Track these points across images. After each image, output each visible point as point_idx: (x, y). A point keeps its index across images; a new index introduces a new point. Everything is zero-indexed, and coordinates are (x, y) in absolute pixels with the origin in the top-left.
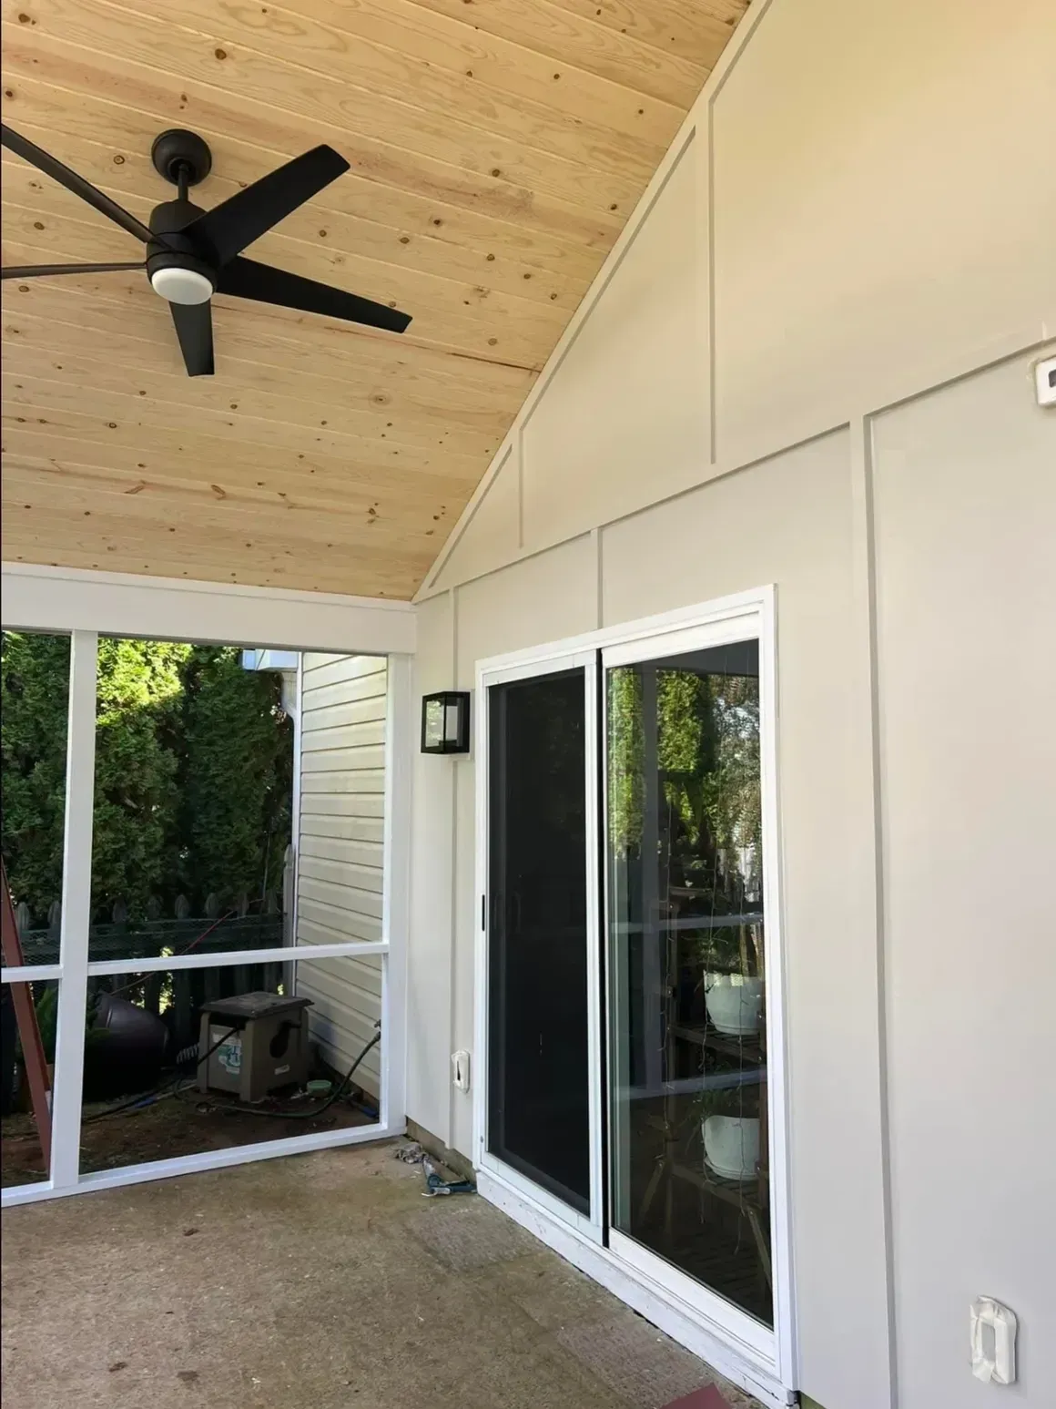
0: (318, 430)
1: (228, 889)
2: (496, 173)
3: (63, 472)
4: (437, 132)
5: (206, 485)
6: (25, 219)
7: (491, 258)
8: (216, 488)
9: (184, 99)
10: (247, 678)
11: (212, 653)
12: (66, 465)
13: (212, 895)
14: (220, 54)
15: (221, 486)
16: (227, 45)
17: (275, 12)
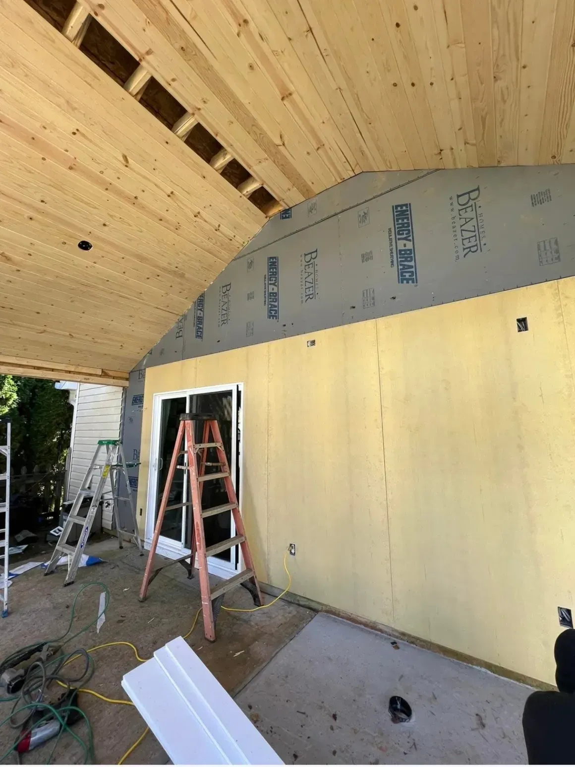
0: (110, 322)
1: (44, 463)
2: (177, 267)
3: (14, 324)
4: (163, 255)
5: (68, 334)
6: (26, 252)
7: (171, 286)
8: (70, 335)
9: (90, 232)
10: (57, 392)
11: (43, 383)
12: (15, 322)
13: (37, 466)
14: (105, 225)
15: (73, 334)
16: (107, 223)
17: (123, 219)
